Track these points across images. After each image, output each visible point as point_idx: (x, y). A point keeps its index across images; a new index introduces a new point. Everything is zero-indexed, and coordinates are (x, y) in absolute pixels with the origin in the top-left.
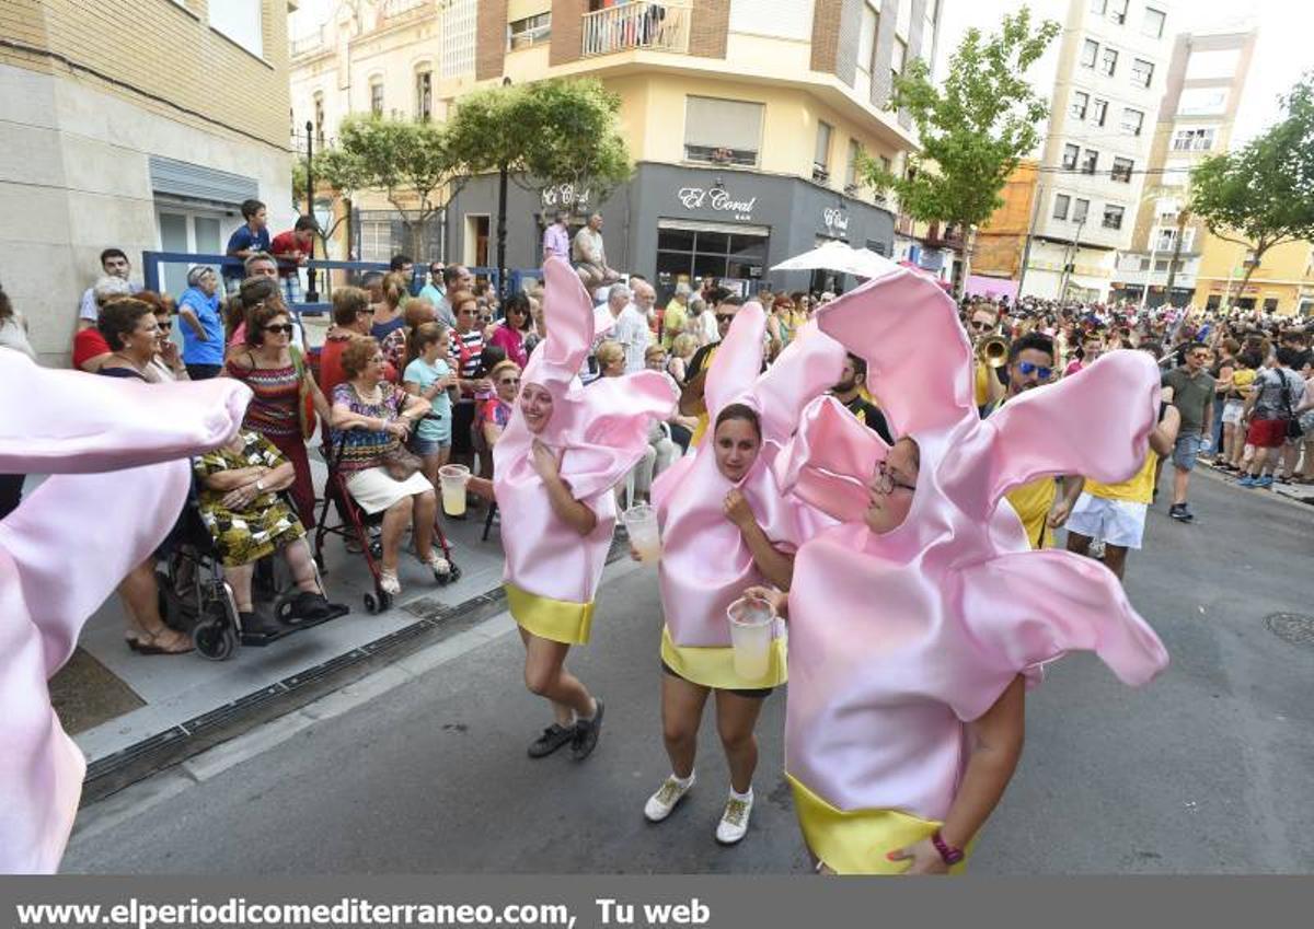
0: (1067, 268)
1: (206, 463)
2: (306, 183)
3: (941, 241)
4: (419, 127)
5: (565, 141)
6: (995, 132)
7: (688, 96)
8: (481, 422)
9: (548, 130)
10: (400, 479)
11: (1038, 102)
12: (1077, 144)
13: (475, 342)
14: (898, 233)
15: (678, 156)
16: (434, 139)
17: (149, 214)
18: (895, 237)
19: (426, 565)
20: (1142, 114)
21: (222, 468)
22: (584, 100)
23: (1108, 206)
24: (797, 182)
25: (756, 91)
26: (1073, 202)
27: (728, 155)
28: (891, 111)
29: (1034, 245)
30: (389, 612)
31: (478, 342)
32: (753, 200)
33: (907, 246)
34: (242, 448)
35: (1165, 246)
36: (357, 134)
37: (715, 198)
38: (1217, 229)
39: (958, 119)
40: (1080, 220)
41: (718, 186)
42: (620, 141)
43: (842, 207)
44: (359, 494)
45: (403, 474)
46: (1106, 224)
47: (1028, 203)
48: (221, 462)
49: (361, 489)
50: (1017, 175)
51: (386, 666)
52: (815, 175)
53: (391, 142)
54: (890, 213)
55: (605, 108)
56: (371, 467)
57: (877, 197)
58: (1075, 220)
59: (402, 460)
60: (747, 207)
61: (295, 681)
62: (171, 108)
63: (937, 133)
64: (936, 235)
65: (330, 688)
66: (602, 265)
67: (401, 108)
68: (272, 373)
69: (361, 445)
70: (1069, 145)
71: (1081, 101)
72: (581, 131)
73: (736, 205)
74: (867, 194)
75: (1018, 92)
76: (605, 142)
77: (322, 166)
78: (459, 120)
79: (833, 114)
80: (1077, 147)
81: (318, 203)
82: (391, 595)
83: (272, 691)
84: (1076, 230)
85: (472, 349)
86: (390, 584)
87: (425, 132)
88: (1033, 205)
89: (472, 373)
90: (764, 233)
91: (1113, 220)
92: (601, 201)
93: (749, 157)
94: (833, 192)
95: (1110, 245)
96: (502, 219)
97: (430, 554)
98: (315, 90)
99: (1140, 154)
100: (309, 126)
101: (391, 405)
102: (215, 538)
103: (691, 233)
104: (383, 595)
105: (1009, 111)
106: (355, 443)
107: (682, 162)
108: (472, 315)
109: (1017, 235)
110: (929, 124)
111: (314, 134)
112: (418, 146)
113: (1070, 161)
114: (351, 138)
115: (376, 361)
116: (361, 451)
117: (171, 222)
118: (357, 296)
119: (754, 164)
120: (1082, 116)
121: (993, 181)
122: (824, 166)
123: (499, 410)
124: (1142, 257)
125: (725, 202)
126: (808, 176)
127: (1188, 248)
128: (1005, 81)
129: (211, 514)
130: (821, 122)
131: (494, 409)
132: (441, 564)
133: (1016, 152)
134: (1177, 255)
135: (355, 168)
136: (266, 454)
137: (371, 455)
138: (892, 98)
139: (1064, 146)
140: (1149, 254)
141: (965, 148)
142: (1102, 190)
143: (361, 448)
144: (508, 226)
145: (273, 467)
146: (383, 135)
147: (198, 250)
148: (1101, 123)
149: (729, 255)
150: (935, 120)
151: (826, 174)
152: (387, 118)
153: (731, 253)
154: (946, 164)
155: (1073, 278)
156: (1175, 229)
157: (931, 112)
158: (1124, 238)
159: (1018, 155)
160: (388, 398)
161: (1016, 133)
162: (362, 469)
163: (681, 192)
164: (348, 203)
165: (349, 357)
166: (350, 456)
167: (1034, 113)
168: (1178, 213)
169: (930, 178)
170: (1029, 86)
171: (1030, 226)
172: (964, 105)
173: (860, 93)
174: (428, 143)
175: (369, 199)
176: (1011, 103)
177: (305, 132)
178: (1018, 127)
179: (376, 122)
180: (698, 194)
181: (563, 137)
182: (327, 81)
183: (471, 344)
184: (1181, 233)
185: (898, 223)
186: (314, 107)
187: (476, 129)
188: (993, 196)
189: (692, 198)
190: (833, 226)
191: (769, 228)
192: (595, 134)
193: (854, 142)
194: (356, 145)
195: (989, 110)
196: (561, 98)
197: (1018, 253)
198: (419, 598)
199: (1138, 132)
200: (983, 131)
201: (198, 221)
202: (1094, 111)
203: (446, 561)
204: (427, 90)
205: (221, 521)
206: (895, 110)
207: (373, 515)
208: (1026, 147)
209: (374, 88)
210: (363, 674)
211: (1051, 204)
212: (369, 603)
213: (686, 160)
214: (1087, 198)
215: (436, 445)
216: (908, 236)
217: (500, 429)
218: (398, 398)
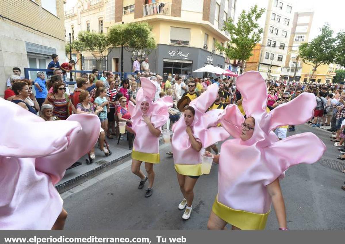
0: (269, 71)
2: (69, 50)
3: (237, 65)
4: (100, 35)
5: (138, 39)
6: (250, 37)
7: (171, 27)
8: (117, 113)
9: (134, 36)
11: (261, 29)
12: (271, 39)
13: (115, 92)
14: (226, 62)
15: (168, 43)
16: (104, 38)
17: (26, 58)
18: (225, 63)
19: (102, 151)
20: (287, 32)
22: (143, 28)
23: (279, 55)
24: (199, 50)
25: (189, 26)
26: (270, 54)
27: (181, 42)
28: (224, 31)
29: (261, 65)
30: (92, 164)
31: (116, 92)
32: (188, 54)
33: (228, 66)
35: (293, 66)
36: (83, 36)
37: (178, 53)
38: (305, 61)
39: (241, 33)
40: (272, 59)
41: (179, 50)
42: (153, 39)
43: (211, 56)
46: (278, 60)
47: (259, 55)
50: (256, 47)
51: (92, 178)
52: (204, 48)
53: (92, 39)
54: (223, 57)
55: (149, 30)
57: (220, 53)
58: (271, 59)
60: (186, 56)
61: (67, 183)
62: (31, 29)
63: (235, 37)
64: (236, 63)
65: (77, 184)
66: (149, 71)
67: (95, 30)
68: (60, 101)
70: (269, 40)
71: (272, 29)
72: (143, 36)
73: (184, 55)
74: (218, 52)
75: (256, 26)
76: (149, 39)
77: (74, 45)
78: (110, 33)
79: (209, 32)
80: (271, 40)
81: (73, 55)
82: (93, 159)
83: (61, 186)
84: (271, 62)
85: (114, 94)
86: (93, 156)
87: (101, 36)
88: (260, 55)
89: (114, 100)
90: (191, 63)
91: (280, 59)
92: (148, 54)
93: (187, 43)
94: (209, 52)
95: (280, 65)
96: (122, 59)
97: (103, 148)
98: (71, 25)
99: (286, 42)
100: (70, 34)
101: (92, 109)
103: (172, 63)
104: (91, 159)
105: (253, 31)
107: (170, 44)
108: (114, 85)
109: (256, 63)
110: (233, 34)
111: (71, 36)
112: (99, 40)
113: (269, 44)
114: (81, 37)
115: (88, 97)
117: (32, 60)
118: (83, 80)
119: (188, 44)
120: (272, 33)
121: (250, 49)
122: (206, 45)
123: (121, 110)
124: (287, 68)
125: (181, 54)
126: (202, 48)
127: (299, 66)
128: (252, 23)
130: (205, 34)
131: (120, 110)
132: (106, 151)
133: (255, 42)
134: (296, 68)
135: (82, 45)
138: (224, 27)
139: (268, 40)
140: (289, 68)
141: (242, 41)
142: (277, 52)
144: (124, 61)
146: (90, 37)
147: (40, 67)
148: (277, 34)
149: (182, 68)
150: (234, 33)
151: (207, 47)
152: (91, 32)
153: (183, 68)
154: (238, 45)
155: (270, 74)
156: (296, 61)
157: (234, 31)
158: (283, 63)
159: (256, 42)
160: (92, 107)
161: (255, 37)
163: (169, 52)
164: (81, 55)
165: (81, 96)
167: (260, 32)
168: (296, 57)
169: (234, 49)
170: (258, 25)
171: (259, 60)
172: (242, 29)
173: (215, 26)
174: (102, 39)
175: (87, 54)
176: (254, 29)
177: (69, 36)
178: (256, 35)
179: (88, 33)
180: (174, 52)
181: (138, 38)
182: (75, 22)
183: (114, 92)
184: (297, 62)
185: (226, 60)
186: (71, 29)
187: (115, 35)
188: (250, 53)
189: (172, 53)
190: (209, 61)
191: (192, 61)
192: (146, 37)
193: (214, 39)
194: (83, 40)
195: (248, 31)
196: (137, 27)
197: (257, 67)
198: (100, 160)
199: (286, 37)
200: (247, 36)
201: (39, 59)
202: (275, 31)
203: (108, 150)
204: (102, 25)
206: (224, 30)
208: (258, 40)
209: (88, 24)
210: (86, 180)
211: (265, 55)
212: (87, 162)
213: (171, 43)
214: (274, 53)
215: (104, 120)
216: (228, 63)
217: (122, 115)
218: (94, 107)
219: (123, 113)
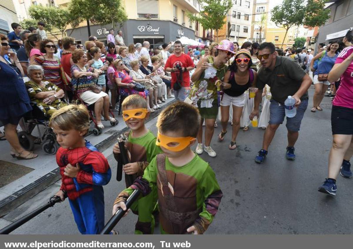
1: (34, 90)
3: (206, 39)
5: (107, 9)
6: (222, 3)
10: (98, 93)
14: (196, 36)
15: (136, 17)
16: (64, 12)
20: (249, 2)
21: (41, 91)
23: (244, 27)
24: (170, 22)
26: (236, 26)
27: (150, 15)
30: (102, 134)
32: (159, 28)
33: (198, 40)
34: (45, 86)
35: (257, 37)
36: (36, 12)
37: (148, 28)
38: (277, 24)
40: (238, 31)
41: (149, 25)
43: (182, 29)
44: (85, 99)
45: (98, 92)
46: (244, 31)
48: (39, 89)
49: (85, 98)
52: (174, 20)
53: (49, 14)
54: (193, 31)
56: (87, 90)
57: (190, 25)
58: (237, 31)
59: (96, 87)
60: (157, 30)
63: (206, 5)
64: (205, 36)
66: (124, 45)
69: (83, 84)
72: (113, 4)
73: (154, 30)
74: (187, 25)
76: (120, 9)
79: (177, 3)
80: (236, 12)
84: (238, 34)
90: (163, 37)
91: (246, 30)
92: (121, 27)
93: (156, 16)
94: (179, 25)
95: (246, 37)
97: (109, 117)
102: (45, 113)
106: (81, 84)
109: (224, 36)
112: (58, 16)
113: (234, 15)
114: (34, 13)
116: (83, 86)
118: (70, 39)
119: (157, 18)
120: (236, 3)
121: (223, 17)
122: (176, 18)
123: (119, 74)
124: (252, 40)
125: (151, 29)
126: (172, 20)
127: (262, 37)
129: (41, 106)
130: (174, 5)
131: (118, 74)
134: (260, 39)
136: (53, 87)
137: (87, 87)
139: (233, 11)
140: (254, 39)
142: (242, 23)
143: (83, 85)
145: (57, 91)
146: (45, 12)
148: (240, 5)
151: (177, 20)
153: (155, 43)
156: (259, 32)
158: (248, 35)
159: (228, 9)
162: (85, 91)
163: (138, 27)
166: (80, 88)
168: (259, 28)
171: (226, 33)
179: (42, 8)
180: (144, 28)
183: (103, 58)
184: (260, 33)
185: (196, 33)
189: (141, 29)
190: (180, 35)
191: (164, 36)
193: (183, 11)
198: (109, 130)
199: (249, 7)
202: (238, 2)
205: (46, 108)
207: (91, 105)
213: (139, 18)
214: (239, 25)
215: (102, 86)
216: (198, 37)
217: (121, 79)
218: (91, 70)
219: (122, 78)
